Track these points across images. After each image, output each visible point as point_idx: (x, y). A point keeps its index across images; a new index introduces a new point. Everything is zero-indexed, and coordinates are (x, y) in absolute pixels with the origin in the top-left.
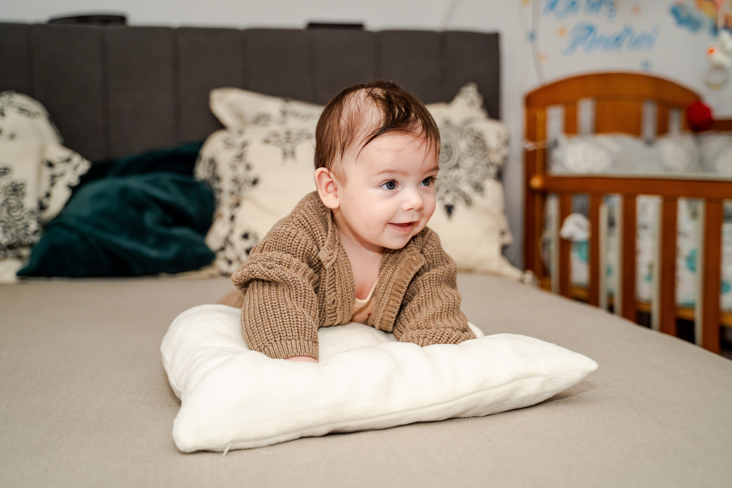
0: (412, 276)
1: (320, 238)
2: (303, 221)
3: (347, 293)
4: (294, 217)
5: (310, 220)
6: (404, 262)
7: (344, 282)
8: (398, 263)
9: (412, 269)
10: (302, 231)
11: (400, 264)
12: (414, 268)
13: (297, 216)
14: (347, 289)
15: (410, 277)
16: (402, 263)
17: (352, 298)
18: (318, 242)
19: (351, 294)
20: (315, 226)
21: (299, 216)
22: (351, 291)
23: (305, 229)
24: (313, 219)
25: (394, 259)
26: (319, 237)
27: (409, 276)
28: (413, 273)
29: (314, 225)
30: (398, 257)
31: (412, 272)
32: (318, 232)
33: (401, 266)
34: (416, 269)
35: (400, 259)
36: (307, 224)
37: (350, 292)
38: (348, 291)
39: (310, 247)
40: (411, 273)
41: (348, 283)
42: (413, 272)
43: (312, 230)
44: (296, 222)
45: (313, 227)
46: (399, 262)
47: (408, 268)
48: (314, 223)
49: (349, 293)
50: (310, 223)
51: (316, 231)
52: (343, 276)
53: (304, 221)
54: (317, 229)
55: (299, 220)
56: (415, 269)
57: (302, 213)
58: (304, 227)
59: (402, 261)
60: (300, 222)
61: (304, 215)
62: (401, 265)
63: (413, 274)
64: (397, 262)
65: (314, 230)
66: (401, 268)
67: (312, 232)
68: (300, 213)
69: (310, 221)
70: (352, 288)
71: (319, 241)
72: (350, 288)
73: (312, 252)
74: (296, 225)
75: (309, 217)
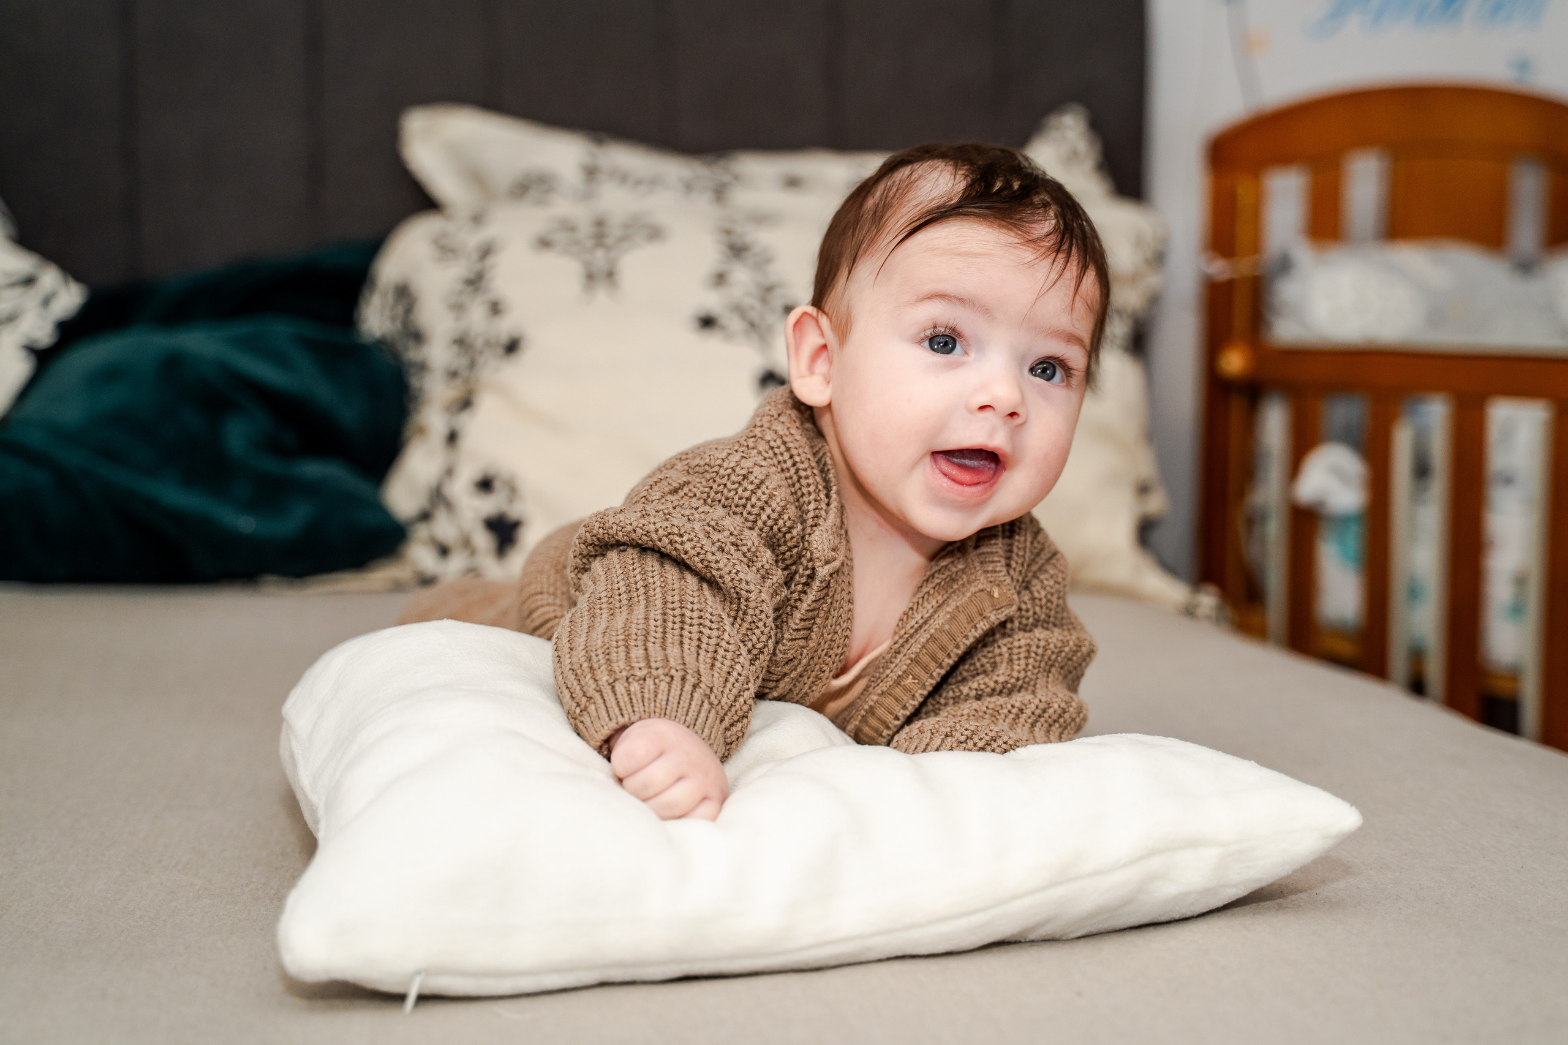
0: (978, 634)
1: (812, 506)
2: (782, 454)
3: (826, 655)
4: (761, 438)
5: (799, 455)
6: (969, 594)
7: (831, 626)
8: (954, 592)
9: (985, 617)
10: (776, 480)
11: (958, 597)
12: (988, 615)
13: (768, 438)
14: (830, 645)
15: (974, 634)
16: (963, 593)
17: (830, 671)
18: (804, 516)
19: (833, 663)
20: (809, 472)
21: (775, 438)
22: (836, 655)
23: (783, 476)
24: (806, 453)
25: (945, 579)
26: (809, 503)
27: (973, 630)
28: (983, 626)
29: (805, 470)
30: (958, 577)
31: (982, 623)
32: (812, 489)
33: (960, 603)
34: (993, 618)
35: (960, 582)
36: (789, 463)
37: (833, 656)
38: (831, 652)
39: (788, 524)
40: (978, 626)
41: (839, 632)
42: (985, 625)
43: (799, 481)
44: (767, 452)
45: (802, 473)
46: (957, 591)
47: (973, 610)
48: (806, 465)
49: (830, 656)
50: (797, 462)
51: (809, 485)
52: (836, 611)
53: (785, 454)
54: (811, 481)
55: (772, 448)
56: (991, 619)
57: (781, 433)
58: (783, 470)
59: (964, 589)
60: (775, 454)
61: (786, 439)
62: (960, 599)
63: (983, 630)
64: (952, 588)
65: (804, 482)
66: (957, 607)
67: (797, 486)
68: (776, 432)
69: (797, 459)
70: (843, 649)
71: (809, 511)
72: (838, 647)
73: (788, 536)
74: (765, 459)
75: (796, 448)
